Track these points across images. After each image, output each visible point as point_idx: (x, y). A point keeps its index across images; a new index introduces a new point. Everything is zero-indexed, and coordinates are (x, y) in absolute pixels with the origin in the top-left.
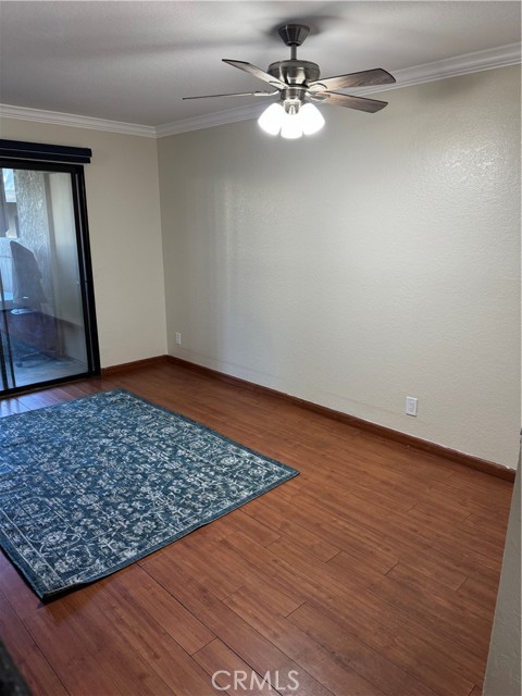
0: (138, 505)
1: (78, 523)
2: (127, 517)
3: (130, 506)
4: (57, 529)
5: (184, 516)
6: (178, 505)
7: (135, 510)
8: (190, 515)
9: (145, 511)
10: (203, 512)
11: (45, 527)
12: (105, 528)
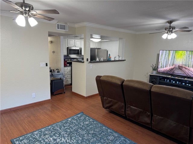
0: (69, 131)
1: (83, 126)
2: (71, 127)
3: (70, 130)
4: (87, 125)
5: (56, 127)
6: (57, 130)
7: (69, 129)
8: (54, 127)
9: (66, 128)
10: (51, 128)
11: (90, 125)
12: (76, 125)
